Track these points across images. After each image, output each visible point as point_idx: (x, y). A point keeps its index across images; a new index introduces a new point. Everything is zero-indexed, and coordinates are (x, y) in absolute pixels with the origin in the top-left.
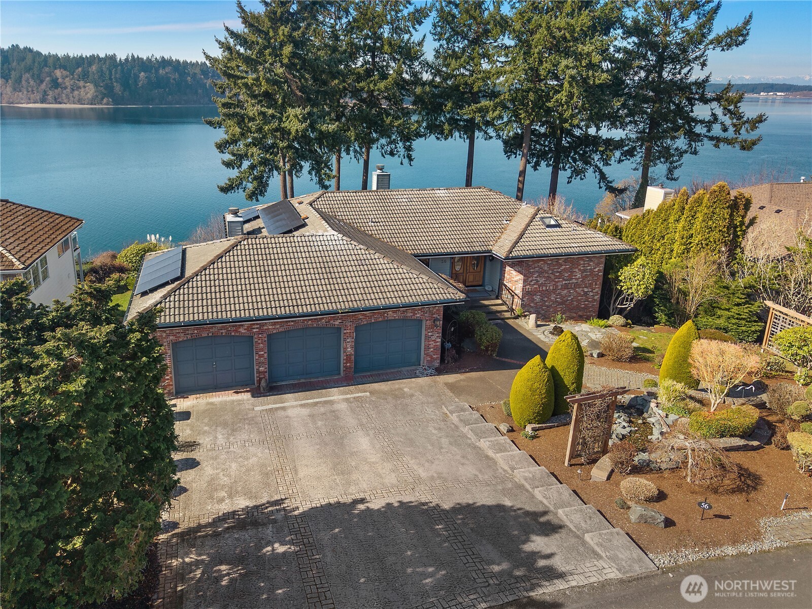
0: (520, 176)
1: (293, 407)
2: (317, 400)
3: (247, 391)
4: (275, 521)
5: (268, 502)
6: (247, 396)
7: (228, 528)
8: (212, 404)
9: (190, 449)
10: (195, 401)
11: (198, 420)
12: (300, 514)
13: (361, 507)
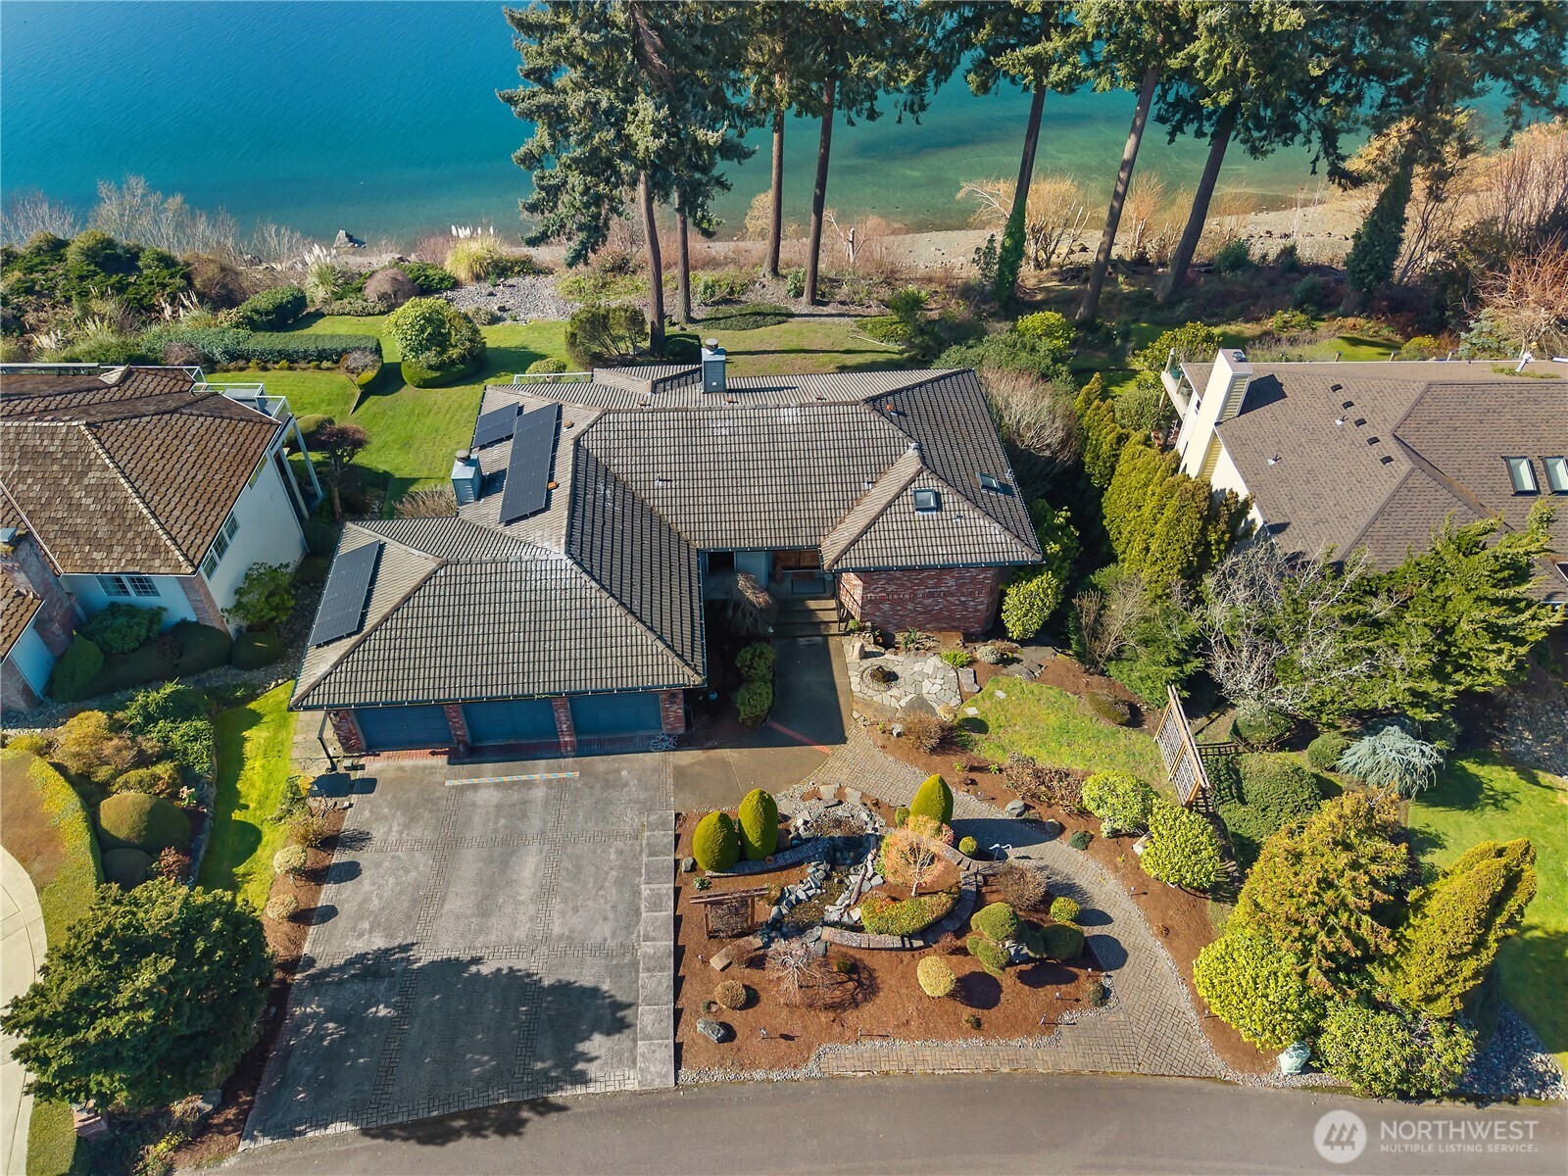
0: (1122, 169)
1: (487, 786)
2: (515, 778)
3: (444, 753)
4: (392, 974)
5: (399, 947)
6: (441, 761)
7: (353, 976)
8: (401, 769)
9: (359, 845)
10: (385, 763)
11: (381, 795)
12: (420, 968)
13: (473, 969)
